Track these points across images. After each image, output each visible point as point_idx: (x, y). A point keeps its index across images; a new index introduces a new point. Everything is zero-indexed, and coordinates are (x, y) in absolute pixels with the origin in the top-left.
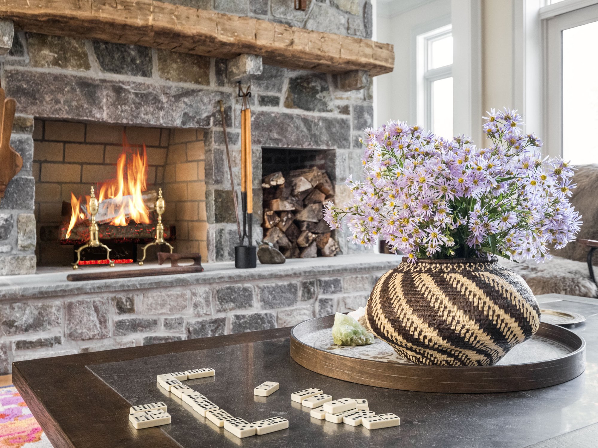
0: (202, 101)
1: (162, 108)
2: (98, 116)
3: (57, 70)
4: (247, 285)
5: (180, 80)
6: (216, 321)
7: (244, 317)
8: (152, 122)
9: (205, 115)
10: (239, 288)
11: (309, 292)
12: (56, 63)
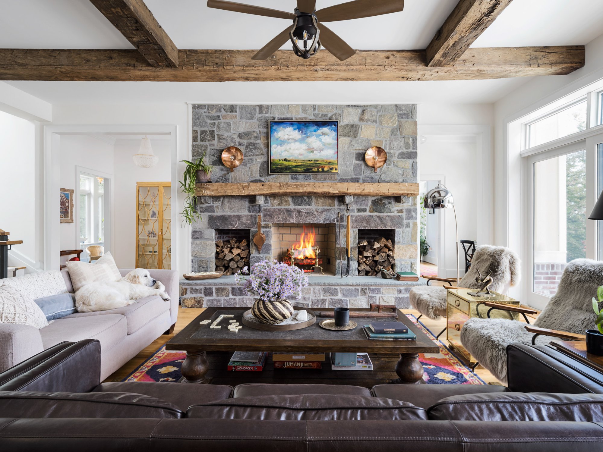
0: (331, 213)
1: (314, 217)
2: (292, 221)
3: (279, 207)
4: (336, 287)
5: (323, 206)
6: (323, 300)
7: (334, 299)
8: (312, 222)
9: (333, 218)
10: (332, 288)
11: (365, 292)
12: (279, 204)
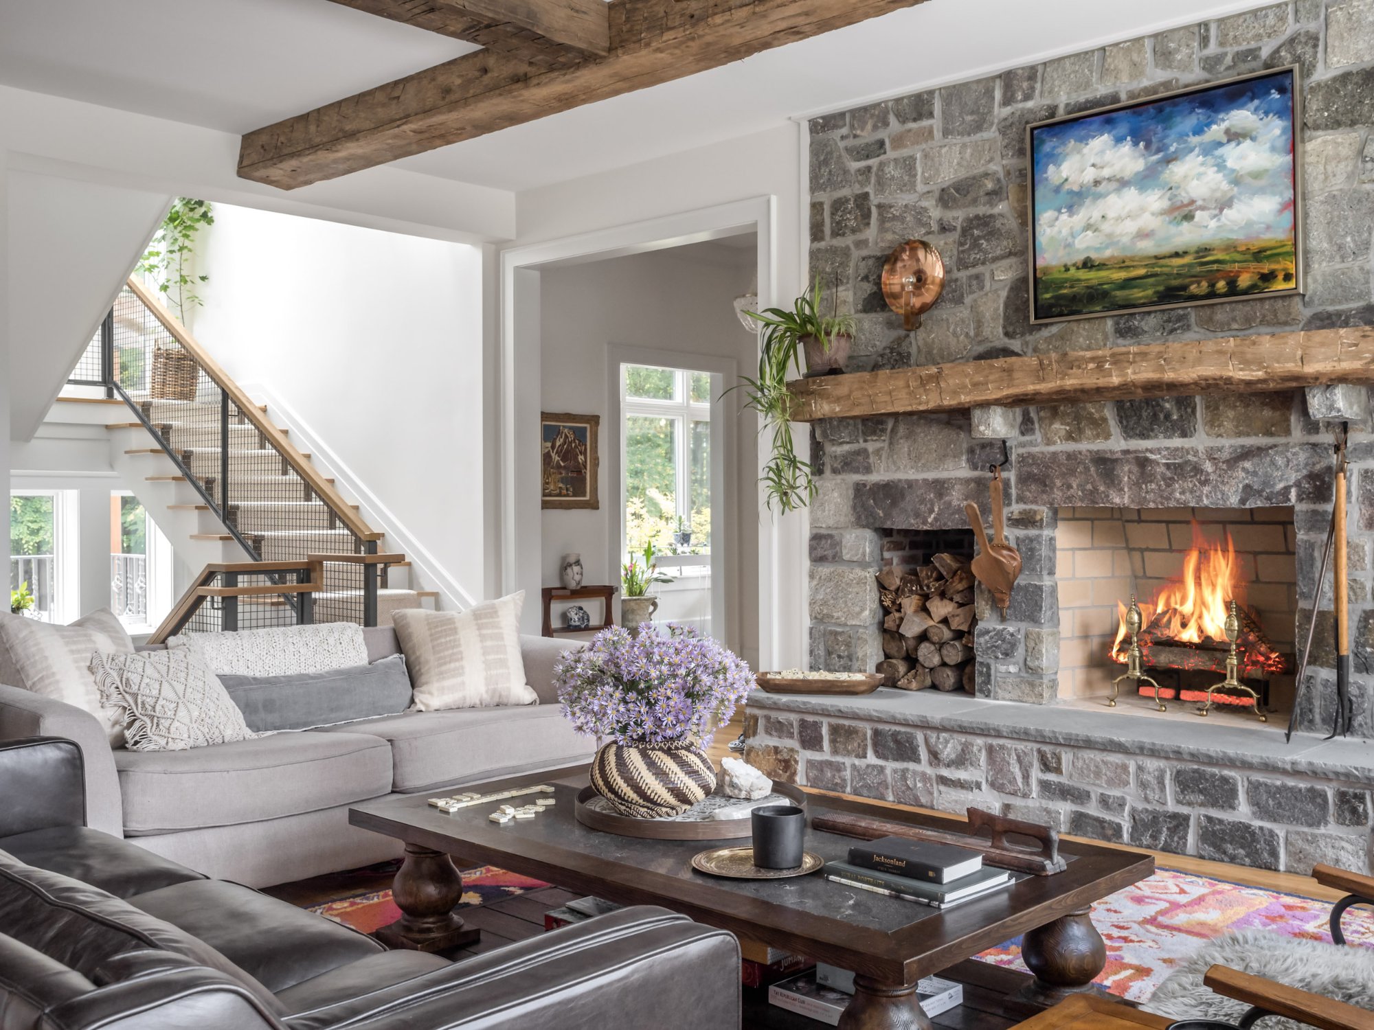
0: (1273, 463)
1: (1205, 482)
2: (1117, 500)
5: (1239, 434)
6: (1175, 816)
7: (1221, 822)
8: (1192, 504)
9: (1280, 486)
10: (1213, 775)
11: (1354, 811)
12: (1070, 437)
